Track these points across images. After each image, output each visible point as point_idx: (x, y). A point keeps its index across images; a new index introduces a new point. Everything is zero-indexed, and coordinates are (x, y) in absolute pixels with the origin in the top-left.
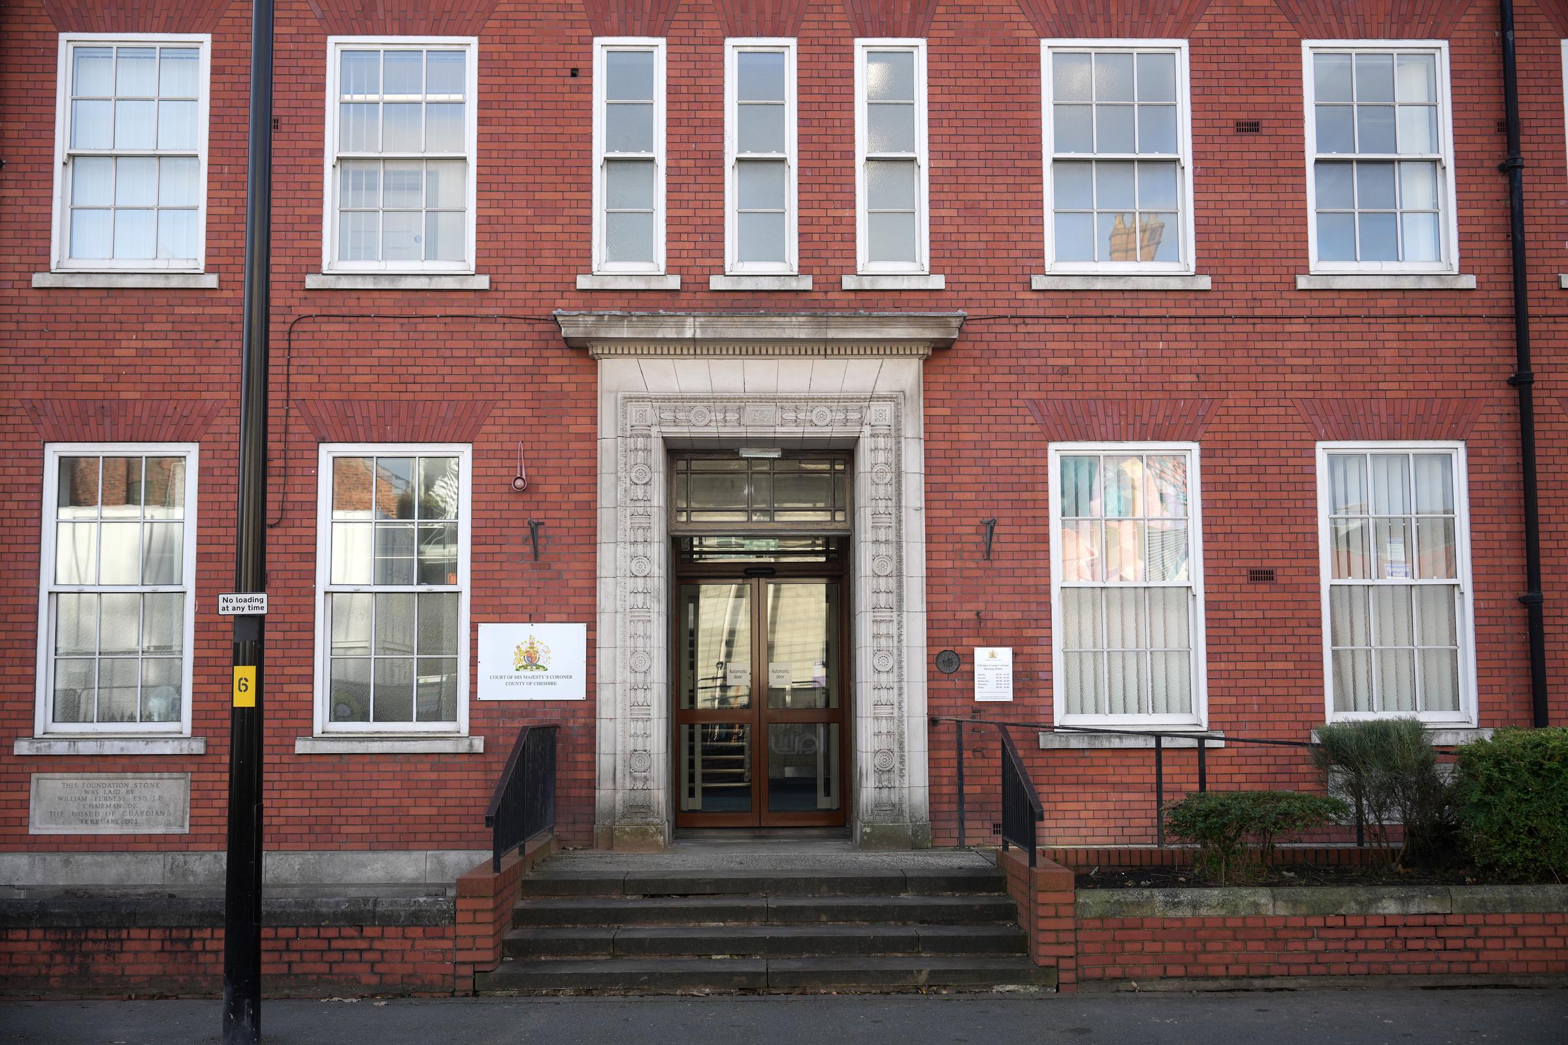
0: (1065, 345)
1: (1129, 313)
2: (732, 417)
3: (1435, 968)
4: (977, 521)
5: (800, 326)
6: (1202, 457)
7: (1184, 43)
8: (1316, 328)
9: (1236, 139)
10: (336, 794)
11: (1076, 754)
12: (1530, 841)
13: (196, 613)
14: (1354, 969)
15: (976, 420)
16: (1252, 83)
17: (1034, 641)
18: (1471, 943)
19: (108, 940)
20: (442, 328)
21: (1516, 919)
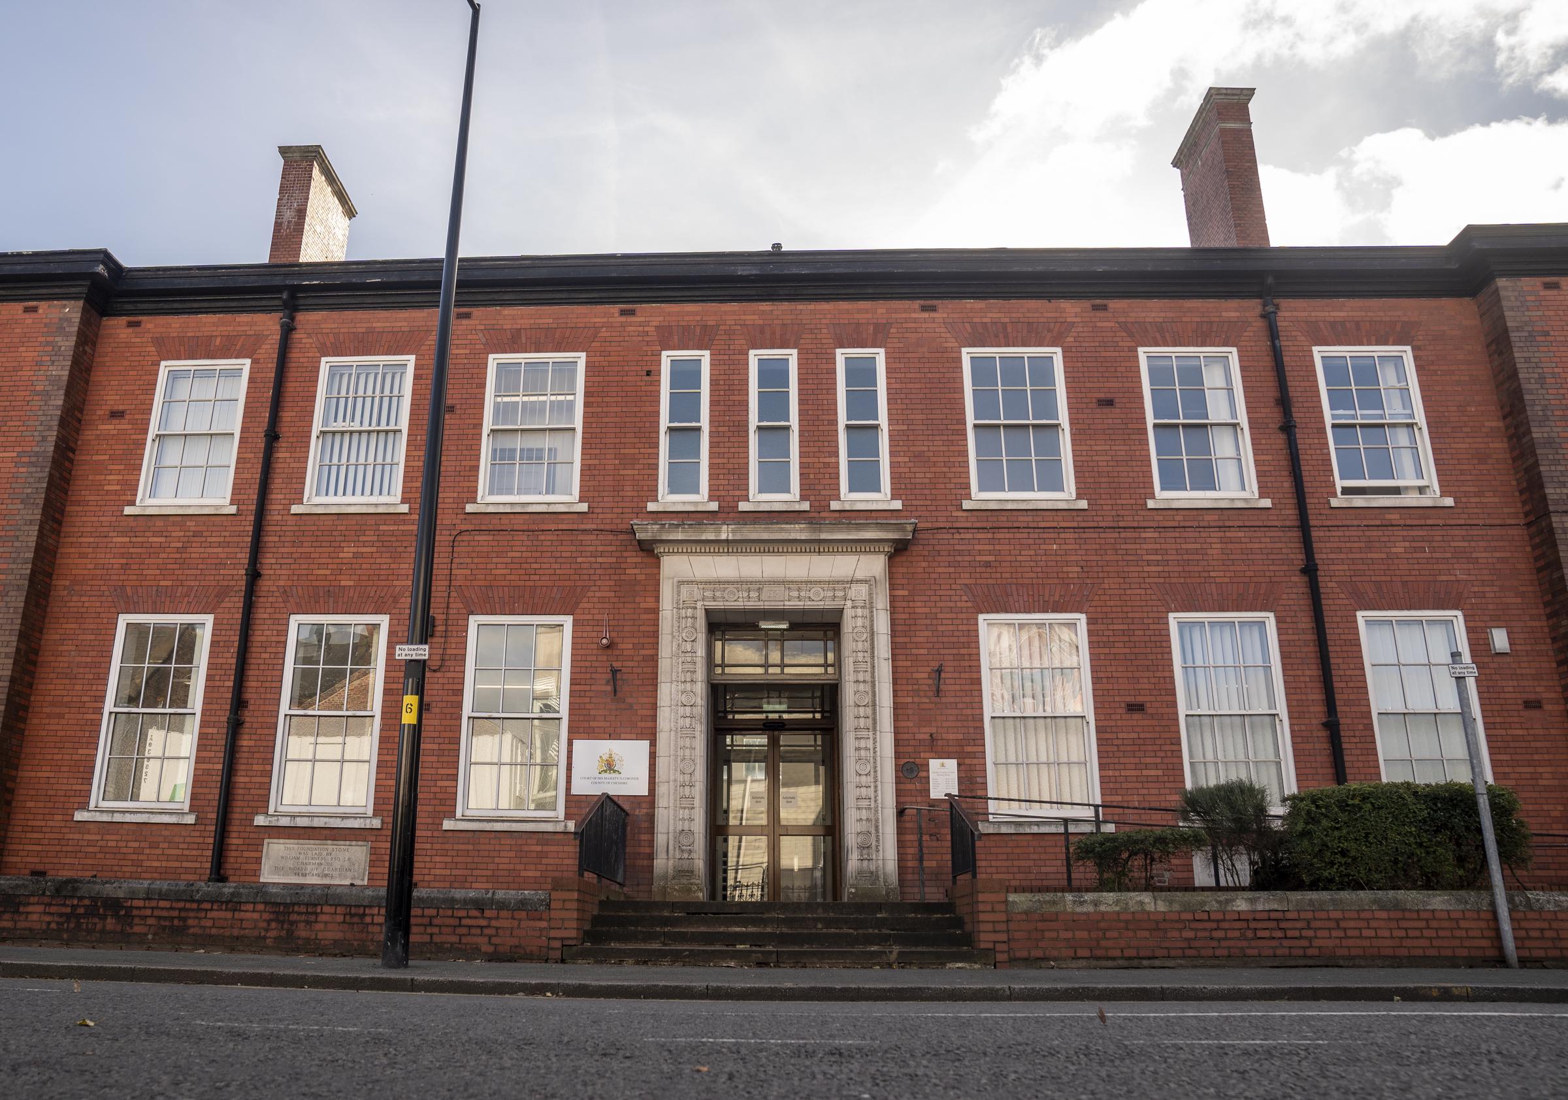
0: (987, 547)
1: (1031, 525)
2: (753, 594)
3: (1279, 952)
4: (929, 669)
5: (801, 530)
6: (1088, 624)
7: (1059, 350)
8: (1163, 535)
9: (1098, 410)
10: (469, 860)
11: (1006, 838)
12: (1343, 860)
13: (381, 730)
14: (1218, 952)
15: (927, 598)
16: (1107, 375)
17: (973, 755)
18: (1305, 933)
19: (307, 913)
20: (555, 538)
21: (1338, 915)
